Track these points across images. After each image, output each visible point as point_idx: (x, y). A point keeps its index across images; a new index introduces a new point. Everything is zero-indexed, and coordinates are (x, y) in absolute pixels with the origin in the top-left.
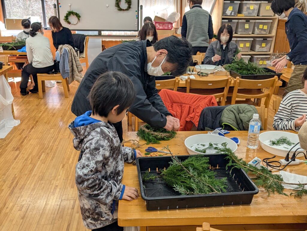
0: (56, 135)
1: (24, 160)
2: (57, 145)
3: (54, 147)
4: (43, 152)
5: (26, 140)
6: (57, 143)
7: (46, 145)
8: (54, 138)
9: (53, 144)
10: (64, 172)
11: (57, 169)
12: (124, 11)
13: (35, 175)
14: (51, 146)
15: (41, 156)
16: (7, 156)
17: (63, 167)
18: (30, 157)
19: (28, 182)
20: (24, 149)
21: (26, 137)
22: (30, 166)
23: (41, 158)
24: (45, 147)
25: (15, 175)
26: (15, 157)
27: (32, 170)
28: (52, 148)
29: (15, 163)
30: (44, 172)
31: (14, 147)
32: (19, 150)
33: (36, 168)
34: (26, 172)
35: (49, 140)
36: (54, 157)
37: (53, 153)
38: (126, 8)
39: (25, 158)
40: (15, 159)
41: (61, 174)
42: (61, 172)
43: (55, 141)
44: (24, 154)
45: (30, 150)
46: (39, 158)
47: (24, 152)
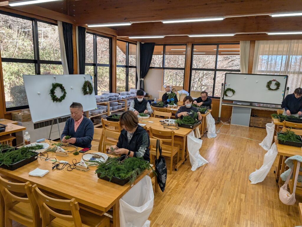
0: (221, 176)
1: (202, 190)
2: (223, 184)
3: (221, 186)
4: (214, 187)
5: (202, 175)
6: (222, 183)
7: (216, 182)
8: (220, 179)
9: (220, 183)
10: (231, 208)
11: (225, 204)
12: (273, 91)
13: (210, 205)
14: (219, 184)
15: (213, 190)
16: (191, 184)
17: (229, 204)
18: (206, 189)
19: (207, 208)
20: (201, 182)
21: (201, 173)
22: (206, 196)
23: (213, 192)
24: (215, 184)
25: (198, 200)
26: (196, 186)
27: (208, 200)
28: (220, 186)
29: (196, 190)
30: (216, 203)
31: (195, 179)
32: (198, 182)
33: (210, 199)
34: (204, 200)
35: (217, 179)
36: (222, 194)
37: (221, 191)
38: (275, 89)
39: (203, 189)
40: (197, 188)
41: (228, 209)
42: (228, 207)
43: (222, 181)
44: (202, 185)
45: (205, 184)
46: (212, 192)
47: (202, 184)
